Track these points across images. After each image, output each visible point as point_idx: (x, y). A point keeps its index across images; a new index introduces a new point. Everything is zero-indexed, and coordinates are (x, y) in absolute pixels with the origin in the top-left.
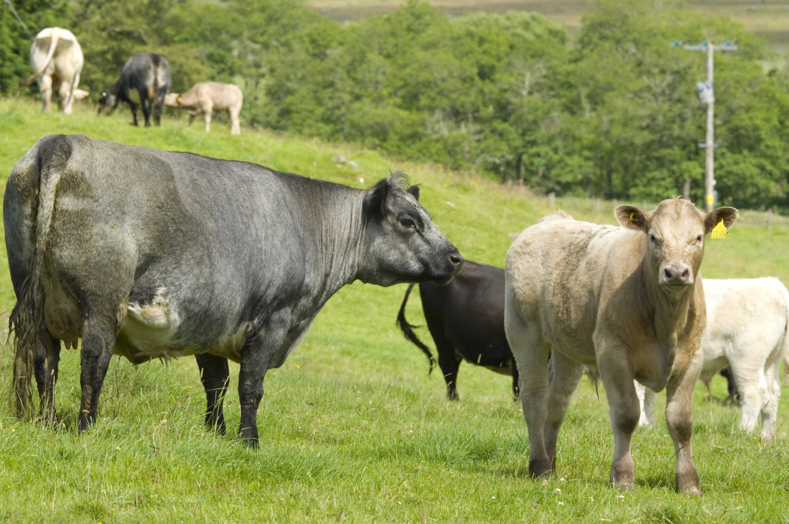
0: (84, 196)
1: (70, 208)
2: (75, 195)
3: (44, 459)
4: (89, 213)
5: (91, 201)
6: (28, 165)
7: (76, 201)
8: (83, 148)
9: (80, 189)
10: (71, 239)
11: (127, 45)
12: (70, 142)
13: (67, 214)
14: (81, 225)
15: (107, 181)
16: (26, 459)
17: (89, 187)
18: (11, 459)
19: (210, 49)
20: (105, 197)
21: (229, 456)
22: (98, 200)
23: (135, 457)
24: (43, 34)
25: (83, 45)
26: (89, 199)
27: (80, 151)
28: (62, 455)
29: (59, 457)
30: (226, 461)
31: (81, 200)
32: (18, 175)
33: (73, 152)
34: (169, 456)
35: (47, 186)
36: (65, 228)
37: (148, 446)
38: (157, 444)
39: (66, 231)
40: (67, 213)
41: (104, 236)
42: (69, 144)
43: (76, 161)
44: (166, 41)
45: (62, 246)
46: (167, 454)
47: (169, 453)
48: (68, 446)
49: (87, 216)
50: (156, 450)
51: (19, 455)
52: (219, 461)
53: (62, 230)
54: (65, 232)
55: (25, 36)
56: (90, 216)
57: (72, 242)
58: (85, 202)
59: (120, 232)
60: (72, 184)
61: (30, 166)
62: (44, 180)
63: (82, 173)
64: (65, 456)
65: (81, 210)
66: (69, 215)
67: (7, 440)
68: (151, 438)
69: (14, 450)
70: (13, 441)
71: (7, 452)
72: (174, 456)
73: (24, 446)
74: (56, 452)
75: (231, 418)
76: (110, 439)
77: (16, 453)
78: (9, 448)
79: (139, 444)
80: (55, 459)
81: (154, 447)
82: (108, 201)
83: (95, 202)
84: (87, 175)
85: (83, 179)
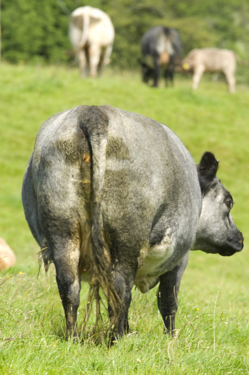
0: (124, 159)
1: (113, 169)
2: (117, 157)
3: (79, 370)
4: (127, 173)
5: (128, 162)
6: (72, 133)
7: (117, 162)
8: (116, 117)
9: (121, 153)
10: (114, 194)
12: (105, 112)
13: (111, 174)
14: (122, 183)
16: (66, 370)
17: (127, 151)
18: (54, 370)
20: (138, 158)
21: (229, 366)
22: (133, 161)
23: (153, 368)
26: (127, 161)
27: (115, 120)
28: (94, 366)
29: (92, 368)
30: (227, 370)
31: (121, 161)
32: (65, 142)
33: (110, 121)
34: (180, 366)
35: (100, 149)
36: (110, 185)
37: (163, 359)
38: (172, 357)
39: (110, 187)
40: (111, 172)
41: (136, 194)
42: (105, 114)
43: (114, 129)
45: (108, 200)
46: (179, 365)
47: (181, 364)
48: (99, 360)
49: (126, 175)
50: (170, 361)
51: (60, 367)
52: (221, 370)
53: (108, 187)
54: (110, 189)
56: (127, 175)
57: (115, 197)
58: (124, 164)
59: (148, 190)
60: (115, 149)
61: (74, 134)
63: (122, 139)
64: (96, 367)
65: (121, 170)
66: (112, 174)
67: (50, 354)
68: (166, 352)
69: (55, 362)
70: (54, 355)
71: (50, 364)
72: (184, 366)
73: (63, 359)
74: (90, 363)
75: (232, 332)
76: (132, 353)
77: (57, 365)
78: (51, 361)
79: (157, 356)
80: (89, 370)
81: (168, 359)
82: (140, 162)
83: (131, 163)
84: (125, 141)
85: (123, 145)
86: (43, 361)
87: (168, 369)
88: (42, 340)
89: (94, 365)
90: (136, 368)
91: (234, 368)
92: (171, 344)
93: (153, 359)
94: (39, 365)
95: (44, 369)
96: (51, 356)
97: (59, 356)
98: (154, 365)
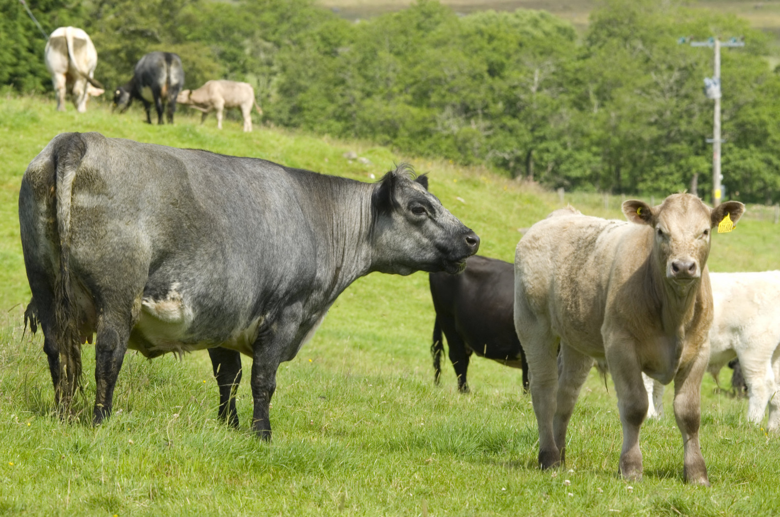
0: (99, 194)
1: (85, 205)
2: (90, 192)
3: (59, 453)
4: (104, 210)
5: (106, 198)
6: (43, 163)
7: (91, 198)
8: (98, 146)
9: (95, 186)
10: (86, 235)
11: (140, 43)
12: (85, 140)
13: (82, 211)
14: (97, 222)
15: (121, 179)
16: (42, 452)
17: (104, 185)
18: (27, 452)
19: (223, 47)
20: (119, 194)
21: (242, 449)
22: (112, 197)
23: (149, 451)
24: (58, 33)
25: (96, 43)
26: (104, 196)
27: (94, 149)
29: (74, 451)
30: (239, 454)
31: (96, 197)
32: (34, 172)
33: (87, 150)
34: (182, 449)
35: (64, 183)
36: (80, 224)
37: (162, 439)
38: (171, 437)
39: (81, 227)
40: (81, 209)
41: (118, 232)
43: (90, 159)
44: (178, 40)
45: (78, 242)
46: (180, 447)
47: (183, 446)
48: (83, 441)
50: (170, 443)
51: (34, 449)
52: (232, 454)
53: (77, 227)
55: (39, 35)
56: (105, 212)
58: (100, 199)
59: (134, 228)
60: (87, 181)
61: (45, 163)
62: (60, 178)
63: (97, 171)
64: (80, 449)
65: (96, 207)
66: (84, 211)
67: (22, 434)
68: (165, 431)
69: (29, 443)
70: (28, 435)
71: (22, 446)
72: (187, 449)
73: (39, 439)
74: (71, 445)
75: (244, 411)
76: (124, 433)
77: (31, 447)
78: (24, 441)
79: (153, 437)
80: (70, 452)
81: (168, 441)
82: (122, 198)
83: (109, 199)
84: (102, 172)
85: (98, 176)
86: (14, 442)
87: (167, 452)
88: (12, 416)
89: (76, 447)
90: (128, 450)
91: (248, 451)
92: (172, 423)
93: (149, 441)
94: (9, 447)
95: (15, 451)
96: (24, 436)
97: (34, 435)
98: (150, 447)
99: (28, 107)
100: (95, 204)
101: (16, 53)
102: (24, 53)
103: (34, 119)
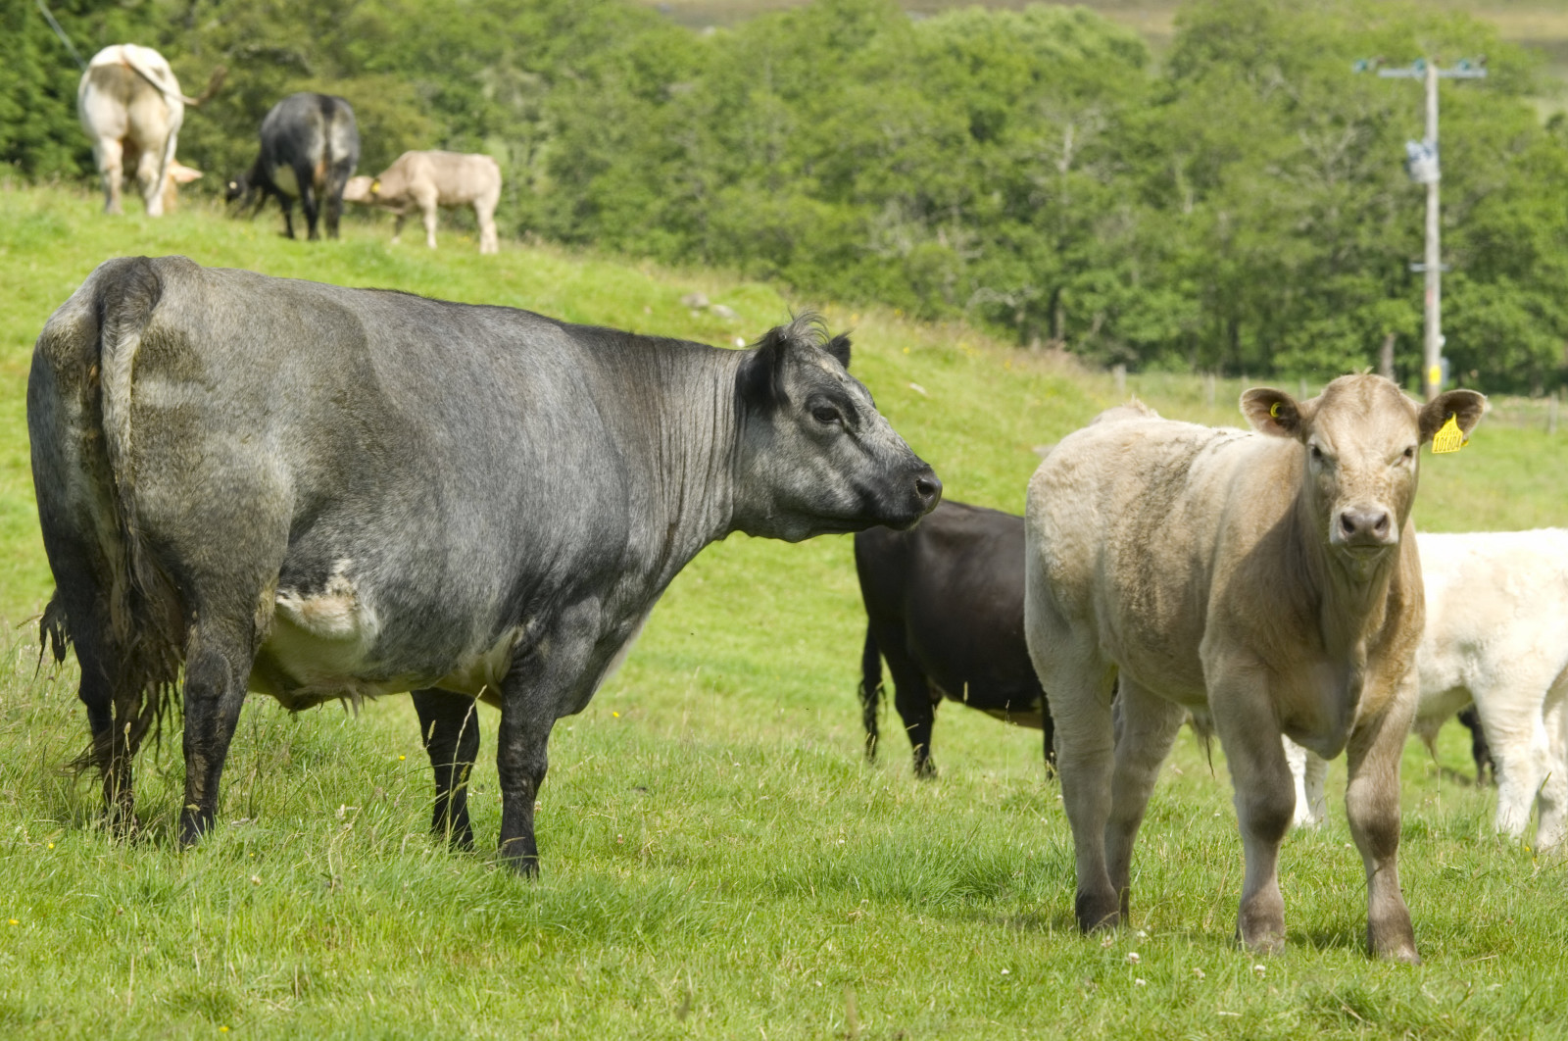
0: (187, 380)
1: (160, 403)
2: (169, 377)
3: (111, 903)
4: (198, 412)
5: (200, 388)
6: (75, 319)
7: (171, 389)
8: (185, 283)
9: (180, 365)
10: (162, 464)
11: (272, 77)
12: (159, 271)
13: (152, 415)
14: (182, 437)
15: (232, 350)
16: (77, 902)
17: (197, 362)
18: (47, 902)
19: (439, 83)
20: (228, 380)
21: (480, 893)
22: (214, 387)
23: (292, 898)
26: (197, 385)
27: (178, 290)
28: (147, 893)
29: (141, 898)
30: (474, 903)
31: (180, 386)
32: (57, 338)
33: (164, 292)
34: (359, 894)
35: (116, 359)
36: (149, 442)
37: (318, 875)
38: (338, 873)
39: (151, 448)
40: (153, 412)
41: (226, 458)
42: (157, 275)
43: (170, 310)
44: (349, 69)
45: (146, 478)
46: (355, 890)
47: (361, 889)
48: (160, 879)
49: (194, 419)
50: (334, 883)
51: (62, 895)
52: (459, 903)
53: (145, 447)
54: (149, 451)
55: (69, 63)
56: (198, 418)
57: (164, 470)
58: (189, 391)
59: (259, 449)
60: (162, 354)
61: (80, 319)
62: (108, 347)
63: (183, 334)
64: (153, 896)
65: (181, 407)
66: (157, 416)
67: (38, 865)
68: (325, 859)
69: (51, 885)
70: (49, 867)
71: (38, 888)
72: (370, 894)
73: (71, 876)
74: (136, 887)
75: (483, 817)
76: (241, 862)
77: (55, 891)
78: (41, 880)
79: (301, 871)
80: (133, 902)
81: (330, 878)
82: (234, 389)
83: (208, 390)
84: (193, 337)
85: (184, 345)
86: (22, 881)
87: (329, 901)
88: (18, 829)
89: (147, 891)
90: (250, 898)
91: (492, 897)
92: (338, 842)
93: (293, 877)
94: (10, 890)
95: (23, 900)
96: (42, 869)
97: (60, 868)
98: (295, 891)
99: (46, 207)
100: (180, 401)
101: (22, 97)
102: (37, 97)
103: (59, 232)
